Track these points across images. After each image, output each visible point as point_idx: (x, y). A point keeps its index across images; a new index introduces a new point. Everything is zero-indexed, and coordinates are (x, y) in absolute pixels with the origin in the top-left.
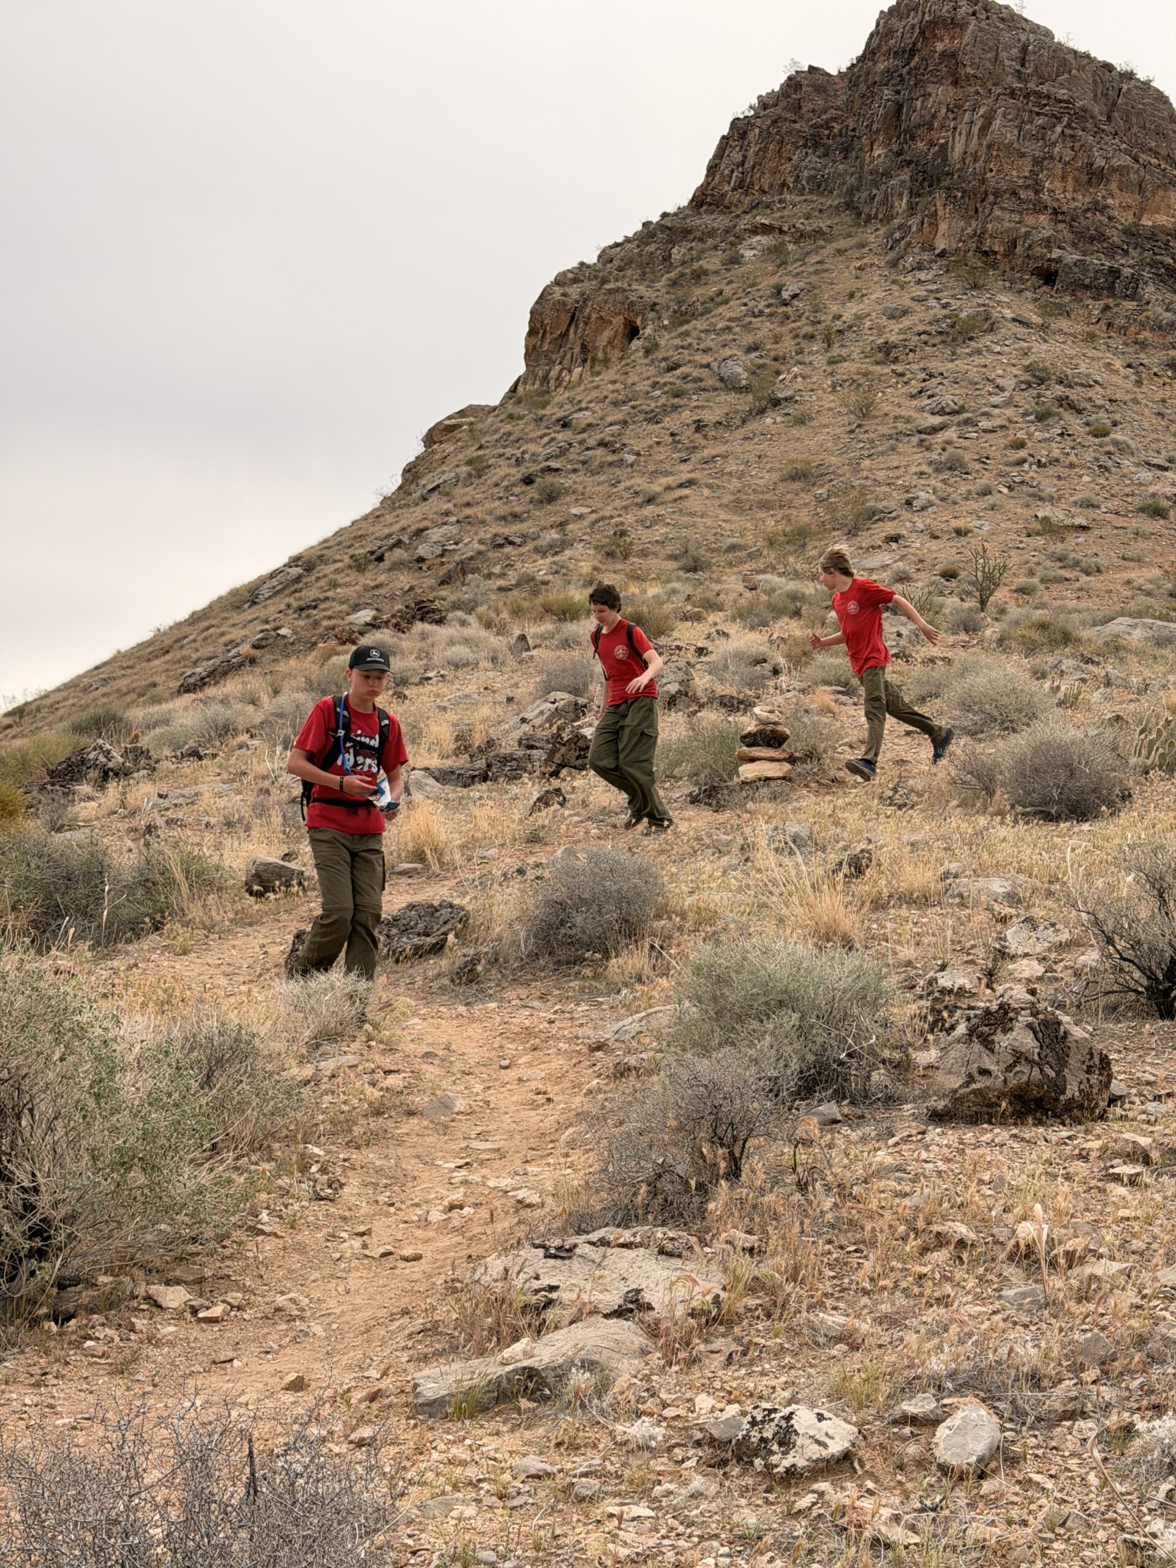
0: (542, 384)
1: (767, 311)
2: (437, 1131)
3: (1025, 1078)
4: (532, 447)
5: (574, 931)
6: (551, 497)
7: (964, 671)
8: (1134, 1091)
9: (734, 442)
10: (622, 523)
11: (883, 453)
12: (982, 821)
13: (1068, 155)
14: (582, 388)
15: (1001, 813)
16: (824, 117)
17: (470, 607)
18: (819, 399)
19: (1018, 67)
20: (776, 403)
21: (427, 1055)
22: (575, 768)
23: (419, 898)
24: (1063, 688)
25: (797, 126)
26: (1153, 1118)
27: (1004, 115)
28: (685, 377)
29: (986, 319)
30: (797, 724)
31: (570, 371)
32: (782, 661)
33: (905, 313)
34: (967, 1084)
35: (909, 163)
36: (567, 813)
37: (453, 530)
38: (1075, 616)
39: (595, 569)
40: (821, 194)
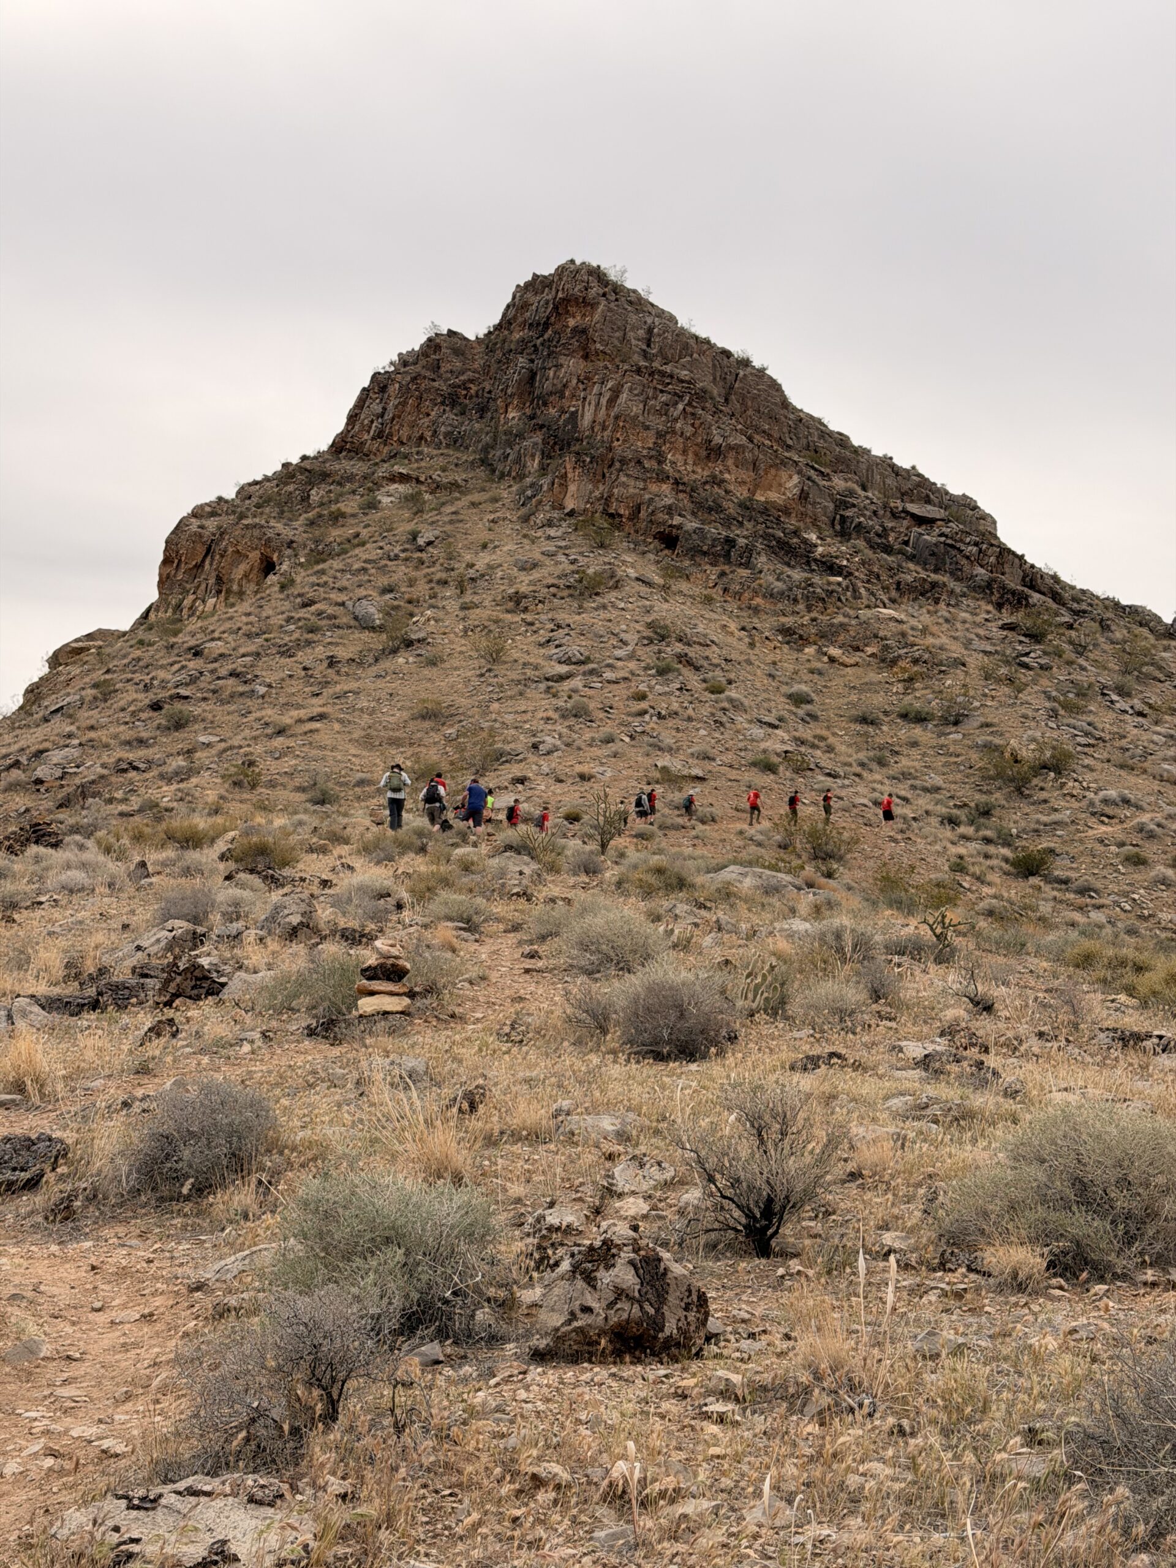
0: (174, 613)
1: (403, 555)
2: (19, 1377)
3: (625, 1316)
4: (161, 674)
5: (181, 1165)
6: (179, 724)
7: (584, 911)
8: (729, 1329)
9: (366, 679)
10: (251, 754)
11: (511, 698)
12: (595, 1059)
13: (689, 431)
14: (216, 618)
15: (614, 1052)
16: (462, 378)
17: (88, 831)
18: (451, 642)
19: (644, 347)
20: (409, 644)
21: (14, 1297)
22: (190, 997)
23: (18, 1131)
24: (676, 932)
25: (436, 384)
26: (746, 1356)
27: (631, 390)
28: (319, 614)
29: (612, 577)
30: (418, 959)
31: (204, 601)
32: (405, 896)
33: (535, 566)
34: (569, 1322)
35: (541, 427)
36: (181, 1043)
37: (75, 753)
38: (690, 862)
39: (222, 797)
40: (457, 449)
